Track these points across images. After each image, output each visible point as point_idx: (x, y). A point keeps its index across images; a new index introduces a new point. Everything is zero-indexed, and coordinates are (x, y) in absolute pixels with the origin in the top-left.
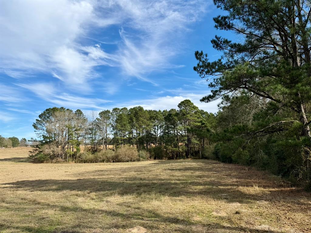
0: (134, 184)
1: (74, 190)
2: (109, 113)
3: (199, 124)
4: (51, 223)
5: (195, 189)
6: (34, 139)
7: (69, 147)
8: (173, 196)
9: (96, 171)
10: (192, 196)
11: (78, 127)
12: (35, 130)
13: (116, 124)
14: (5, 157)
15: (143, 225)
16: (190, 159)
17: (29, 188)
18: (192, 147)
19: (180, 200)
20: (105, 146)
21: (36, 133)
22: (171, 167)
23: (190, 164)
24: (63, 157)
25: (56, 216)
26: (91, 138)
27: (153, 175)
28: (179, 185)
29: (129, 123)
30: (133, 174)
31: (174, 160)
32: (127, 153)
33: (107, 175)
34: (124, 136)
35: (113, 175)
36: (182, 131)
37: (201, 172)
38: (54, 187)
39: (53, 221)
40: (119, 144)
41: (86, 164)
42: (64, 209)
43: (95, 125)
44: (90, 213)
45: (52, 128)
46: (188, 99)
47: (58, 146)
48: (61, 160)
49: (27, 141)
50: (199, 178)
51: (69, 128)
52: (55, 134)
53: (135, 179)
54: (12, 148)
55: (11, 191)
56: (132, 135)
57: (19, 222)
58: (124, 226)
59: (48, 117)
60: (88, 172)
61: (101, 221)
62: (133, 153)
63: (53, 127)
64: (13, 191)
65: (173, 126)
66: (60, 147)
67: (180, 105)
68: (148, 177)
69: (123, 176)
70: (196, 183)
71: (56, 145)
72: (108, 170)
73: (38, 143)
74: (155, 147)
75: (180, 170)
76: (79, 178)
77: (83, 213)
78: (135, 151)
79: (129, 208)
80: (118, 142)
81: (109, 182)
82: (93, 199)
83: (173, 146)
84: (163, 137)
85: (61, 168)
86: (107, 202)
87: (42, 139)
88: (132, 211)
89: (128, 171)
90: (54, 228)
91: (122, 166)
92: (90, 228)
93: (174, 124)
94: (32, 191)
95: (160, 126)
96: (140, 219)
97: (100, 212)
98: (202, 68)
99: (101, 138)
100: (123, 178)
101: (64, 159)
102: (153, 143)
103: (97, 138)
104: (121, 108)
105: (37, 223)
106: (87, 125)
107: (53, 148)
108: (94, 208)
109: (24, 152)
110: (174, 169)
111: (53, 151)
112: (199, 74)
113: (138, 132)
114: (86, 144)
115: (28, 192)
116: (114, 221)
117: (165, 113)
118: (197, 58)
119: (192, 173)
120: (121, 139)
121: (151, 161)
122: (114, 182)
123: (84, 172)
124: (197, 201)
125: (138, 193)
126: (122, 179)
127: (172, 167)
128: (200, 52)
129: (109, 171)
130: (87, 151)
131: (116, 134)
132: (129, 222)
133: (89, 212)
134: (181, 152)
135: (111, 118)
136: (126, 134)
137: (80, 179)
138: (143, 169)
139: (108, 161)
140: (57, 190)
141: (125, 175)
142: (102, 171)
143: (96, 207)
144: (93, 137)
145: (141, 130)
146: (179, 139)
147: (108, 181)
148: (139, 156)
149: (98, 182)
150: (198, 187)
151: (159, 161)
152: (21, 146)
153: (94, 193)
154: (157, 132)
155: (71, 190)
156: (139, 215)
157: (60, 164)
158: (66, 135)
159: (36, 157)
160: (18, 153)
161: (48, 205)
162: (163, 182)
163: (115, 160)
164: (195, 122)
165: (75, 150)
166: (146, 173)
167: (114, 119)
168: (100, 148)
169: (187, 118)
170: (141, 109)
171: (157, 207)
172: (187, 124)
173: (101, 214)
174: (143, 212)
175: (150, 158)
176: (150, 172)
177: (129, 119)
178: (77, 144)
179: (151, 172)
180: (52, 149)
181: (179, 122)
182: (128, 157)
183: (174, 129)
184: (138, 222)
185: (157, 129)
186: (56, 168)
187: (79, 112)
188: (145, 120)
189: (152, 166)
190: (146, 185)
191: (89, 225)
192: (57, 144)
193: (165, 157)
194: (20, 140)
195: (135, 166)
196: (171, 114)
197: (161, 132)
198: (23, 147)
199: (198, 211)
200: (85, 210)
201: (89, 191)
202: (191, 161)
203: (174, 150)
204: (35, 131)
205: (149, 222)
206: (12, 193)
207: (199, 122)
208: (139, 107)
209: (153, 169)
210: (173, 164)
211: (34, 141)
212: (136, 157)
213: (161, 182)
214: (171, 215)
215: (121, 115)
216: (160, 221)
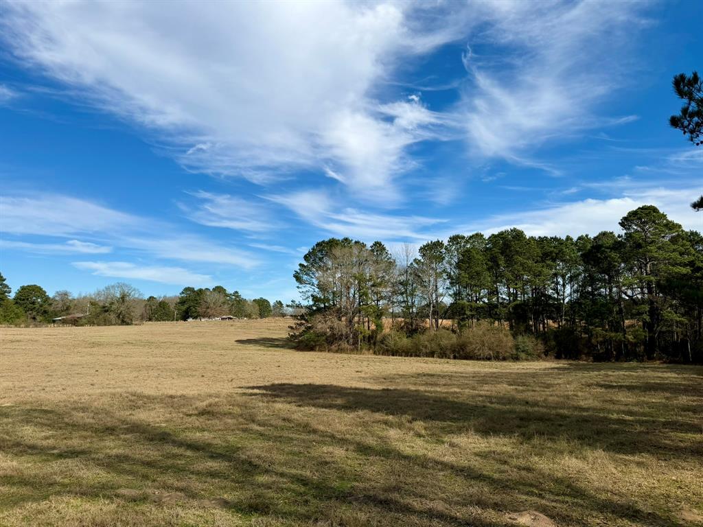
0: (510, 412)
1: (378, 411)
2: (442, 248)
3: (684, 270)
4: (342, 475)
5: (680, 441)
6: (297, 302)
7: (361, 320)
8: (618, 452)
9: (419, 374)
10: (674, 458)
11: (378, 278)
12: (298, 284)
13: (457, 271)
14: (247, 336)
15: (544, 510)
16: (658, 362)
17: (293, 399)
18: (664, 332)
19: (639, 464)
20: (434, 320)
21: (301, 290)
22: (605, 379)
23: (660, 374)
24: (351, 341)
25: (349, 462)
26: (404, 301)
27: (557, 396)
28: (632, 425)
29: (489, 269)
30: (504, 388)
31: (610, 363)
32: (486, 339)
33: (444, 385)
34: (477, 300)
35: (458, 386)
36: (632, 289)
37: (695, 398)
38: (339, 401)
39: (344, 471)
40: (467, 318)
41: (395, 357)
42: (363, 449)
43: (411, 274)
44: (419, 465)
45: (328, 281)
46: (649, 205)
47: (339, 317)
48: (346, 345)
49: (284, 306)
50: (690, 413)
51: (361, 280)
52: (334, 293)
53: (511, 401)
54: (259, 319)
55: (263, 402)
56: (498, 299)
57: (285, 464)
58: (496, 504)
59: (321, 259)
60: (402, 376)
61: (442, 485)
62: (501, 341)
63: (331, 279)
64: (268, 402)
65: (607, 277)
66: (343, 319)
67: (625, 222)
68: (545, 400)
69: (482, 393)
70: (682, 425)
71: (336, 316)
72: (445, 376)
73: (303, 311)
74: (559, 327)
75: (630, 388)
76: (386, 388)
77: (403, 462)
78: (507, 336)
79: (506, 466)
80: (465, 314)
81: (451, 402)
82: (420, 436)
83: (607, 327)
84: (580, 304)
85: (349, 363)
86: (452, 445)
87: (311, 303)
88: (515, 475)
89: (492, 381)
90: (349, 486)
91: (477, 369)
92: (420, 496)
93: (611, 273)
94: (300, 406)
95: (571, 277)
96: (536, 494)
97: (440, 467)
98: (696, 119)
99: (424, 303)
100: (481, 396)
101: (353, 344)
102: (552, 319)
103: (416, 303)
104: (467, 234)
105: (317, 471)
106: (396, 275)
107: (332, 322)
108: (425, 455)
109: (279, 328)
110: (615, 384)
111: (332, 328)
112: (688, 135)
113: (511, 290)
114: (394, 316)
115: (293, 407)
116: (474, 490)
117: (584, 244)
118: (681, 93)
119: (667, 398)
120: (471, 306)
121: (547, 361)
122: (461, 404)
123: (395, 375)
124: (690, 473)
125: (523, 434)
126: (481, 399)
127: (608, 379)
128: (689, 75)
129: (448, 378)
130: (398, 331)
131: (457, 295)
132: (509, 498)
133: (415, 464)
134: (631, 343)
135: (447, 259)
136: (481, 294)
137: (388, 390)
138: (531, 380)
139: (443, 354)
140: (347, 407)
141: (486, 390)
142: (432, 375)
143: (430, 454)
144: (408, 301)
145: (520, 285)
146: (624, 310)
147: (448, 400)
148: (517, 349)
149: (428, 399)
150: (690, 435)
151: (569, 364)
152: (274, 316)
153: (422, 423)
154: (564, 292)
155: (373, 411)
156: (531, 485)
157: (345, 356)
158: (354, 296)
159: (300, 338)
160: (269, 329)
161: (333, 437)
162: (585, 414)
163: (459, 353)
164: (673, 266)
165: (373, 327)
166: (538, 389)
167: (453, 262)
168: (423, 324)
169: (649, 254)
170: (518, 235)
171: (575, 472)
172: (648, 269)
173: (442, 470)
174: (541, 480)
175: (546, 355)
176: (546, 388)
177: (489, 260)
178: (378, 315)
179: (551, 389)
180: (329, 323)
181: (623, 265)
182: (490, 349)
183: (610, 283)
184: (531, 501)
185: (561, 283)
186: (339, 363)
187: (379, 247)
188: (530, 262)
189: (552, 374)
190: (541, 419)
191: (419, 490)
192: (339, 313)
193: (586, 354)
194: (272, 304)
195: (508, 371)
196: (601, 246)
197: (574, 292)
198: (277, 318)
199: (695, 498)
200: (406, 457)
201: (410, 418)
202: (662, 368)
203: (611, 337)
204: (298, 287)
205: (558, 505)
206: (267, 407)
207: (685, 265)
208: (514, 230)
209: (556, 382)
210: (610, 373)
211: (297, 306)
212: (509, 350)
213: (580, 414)
214: (616, 498)
215: (468, 251)
216: (587, 508)
